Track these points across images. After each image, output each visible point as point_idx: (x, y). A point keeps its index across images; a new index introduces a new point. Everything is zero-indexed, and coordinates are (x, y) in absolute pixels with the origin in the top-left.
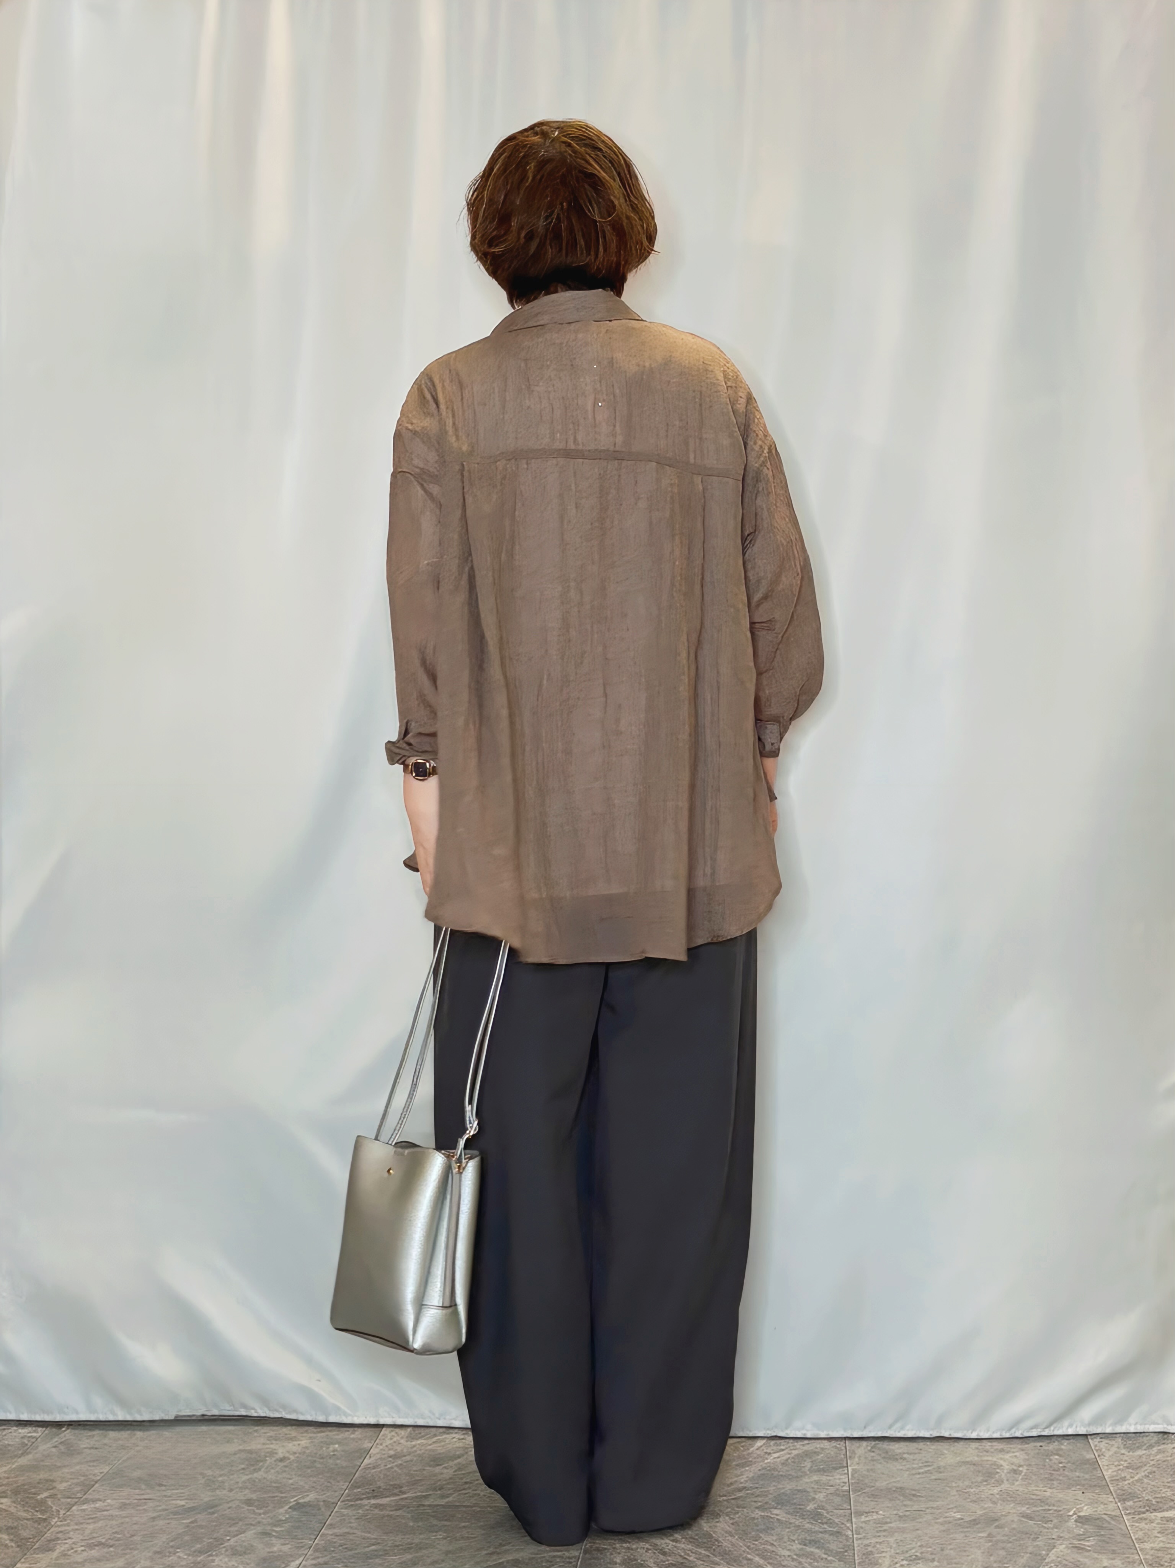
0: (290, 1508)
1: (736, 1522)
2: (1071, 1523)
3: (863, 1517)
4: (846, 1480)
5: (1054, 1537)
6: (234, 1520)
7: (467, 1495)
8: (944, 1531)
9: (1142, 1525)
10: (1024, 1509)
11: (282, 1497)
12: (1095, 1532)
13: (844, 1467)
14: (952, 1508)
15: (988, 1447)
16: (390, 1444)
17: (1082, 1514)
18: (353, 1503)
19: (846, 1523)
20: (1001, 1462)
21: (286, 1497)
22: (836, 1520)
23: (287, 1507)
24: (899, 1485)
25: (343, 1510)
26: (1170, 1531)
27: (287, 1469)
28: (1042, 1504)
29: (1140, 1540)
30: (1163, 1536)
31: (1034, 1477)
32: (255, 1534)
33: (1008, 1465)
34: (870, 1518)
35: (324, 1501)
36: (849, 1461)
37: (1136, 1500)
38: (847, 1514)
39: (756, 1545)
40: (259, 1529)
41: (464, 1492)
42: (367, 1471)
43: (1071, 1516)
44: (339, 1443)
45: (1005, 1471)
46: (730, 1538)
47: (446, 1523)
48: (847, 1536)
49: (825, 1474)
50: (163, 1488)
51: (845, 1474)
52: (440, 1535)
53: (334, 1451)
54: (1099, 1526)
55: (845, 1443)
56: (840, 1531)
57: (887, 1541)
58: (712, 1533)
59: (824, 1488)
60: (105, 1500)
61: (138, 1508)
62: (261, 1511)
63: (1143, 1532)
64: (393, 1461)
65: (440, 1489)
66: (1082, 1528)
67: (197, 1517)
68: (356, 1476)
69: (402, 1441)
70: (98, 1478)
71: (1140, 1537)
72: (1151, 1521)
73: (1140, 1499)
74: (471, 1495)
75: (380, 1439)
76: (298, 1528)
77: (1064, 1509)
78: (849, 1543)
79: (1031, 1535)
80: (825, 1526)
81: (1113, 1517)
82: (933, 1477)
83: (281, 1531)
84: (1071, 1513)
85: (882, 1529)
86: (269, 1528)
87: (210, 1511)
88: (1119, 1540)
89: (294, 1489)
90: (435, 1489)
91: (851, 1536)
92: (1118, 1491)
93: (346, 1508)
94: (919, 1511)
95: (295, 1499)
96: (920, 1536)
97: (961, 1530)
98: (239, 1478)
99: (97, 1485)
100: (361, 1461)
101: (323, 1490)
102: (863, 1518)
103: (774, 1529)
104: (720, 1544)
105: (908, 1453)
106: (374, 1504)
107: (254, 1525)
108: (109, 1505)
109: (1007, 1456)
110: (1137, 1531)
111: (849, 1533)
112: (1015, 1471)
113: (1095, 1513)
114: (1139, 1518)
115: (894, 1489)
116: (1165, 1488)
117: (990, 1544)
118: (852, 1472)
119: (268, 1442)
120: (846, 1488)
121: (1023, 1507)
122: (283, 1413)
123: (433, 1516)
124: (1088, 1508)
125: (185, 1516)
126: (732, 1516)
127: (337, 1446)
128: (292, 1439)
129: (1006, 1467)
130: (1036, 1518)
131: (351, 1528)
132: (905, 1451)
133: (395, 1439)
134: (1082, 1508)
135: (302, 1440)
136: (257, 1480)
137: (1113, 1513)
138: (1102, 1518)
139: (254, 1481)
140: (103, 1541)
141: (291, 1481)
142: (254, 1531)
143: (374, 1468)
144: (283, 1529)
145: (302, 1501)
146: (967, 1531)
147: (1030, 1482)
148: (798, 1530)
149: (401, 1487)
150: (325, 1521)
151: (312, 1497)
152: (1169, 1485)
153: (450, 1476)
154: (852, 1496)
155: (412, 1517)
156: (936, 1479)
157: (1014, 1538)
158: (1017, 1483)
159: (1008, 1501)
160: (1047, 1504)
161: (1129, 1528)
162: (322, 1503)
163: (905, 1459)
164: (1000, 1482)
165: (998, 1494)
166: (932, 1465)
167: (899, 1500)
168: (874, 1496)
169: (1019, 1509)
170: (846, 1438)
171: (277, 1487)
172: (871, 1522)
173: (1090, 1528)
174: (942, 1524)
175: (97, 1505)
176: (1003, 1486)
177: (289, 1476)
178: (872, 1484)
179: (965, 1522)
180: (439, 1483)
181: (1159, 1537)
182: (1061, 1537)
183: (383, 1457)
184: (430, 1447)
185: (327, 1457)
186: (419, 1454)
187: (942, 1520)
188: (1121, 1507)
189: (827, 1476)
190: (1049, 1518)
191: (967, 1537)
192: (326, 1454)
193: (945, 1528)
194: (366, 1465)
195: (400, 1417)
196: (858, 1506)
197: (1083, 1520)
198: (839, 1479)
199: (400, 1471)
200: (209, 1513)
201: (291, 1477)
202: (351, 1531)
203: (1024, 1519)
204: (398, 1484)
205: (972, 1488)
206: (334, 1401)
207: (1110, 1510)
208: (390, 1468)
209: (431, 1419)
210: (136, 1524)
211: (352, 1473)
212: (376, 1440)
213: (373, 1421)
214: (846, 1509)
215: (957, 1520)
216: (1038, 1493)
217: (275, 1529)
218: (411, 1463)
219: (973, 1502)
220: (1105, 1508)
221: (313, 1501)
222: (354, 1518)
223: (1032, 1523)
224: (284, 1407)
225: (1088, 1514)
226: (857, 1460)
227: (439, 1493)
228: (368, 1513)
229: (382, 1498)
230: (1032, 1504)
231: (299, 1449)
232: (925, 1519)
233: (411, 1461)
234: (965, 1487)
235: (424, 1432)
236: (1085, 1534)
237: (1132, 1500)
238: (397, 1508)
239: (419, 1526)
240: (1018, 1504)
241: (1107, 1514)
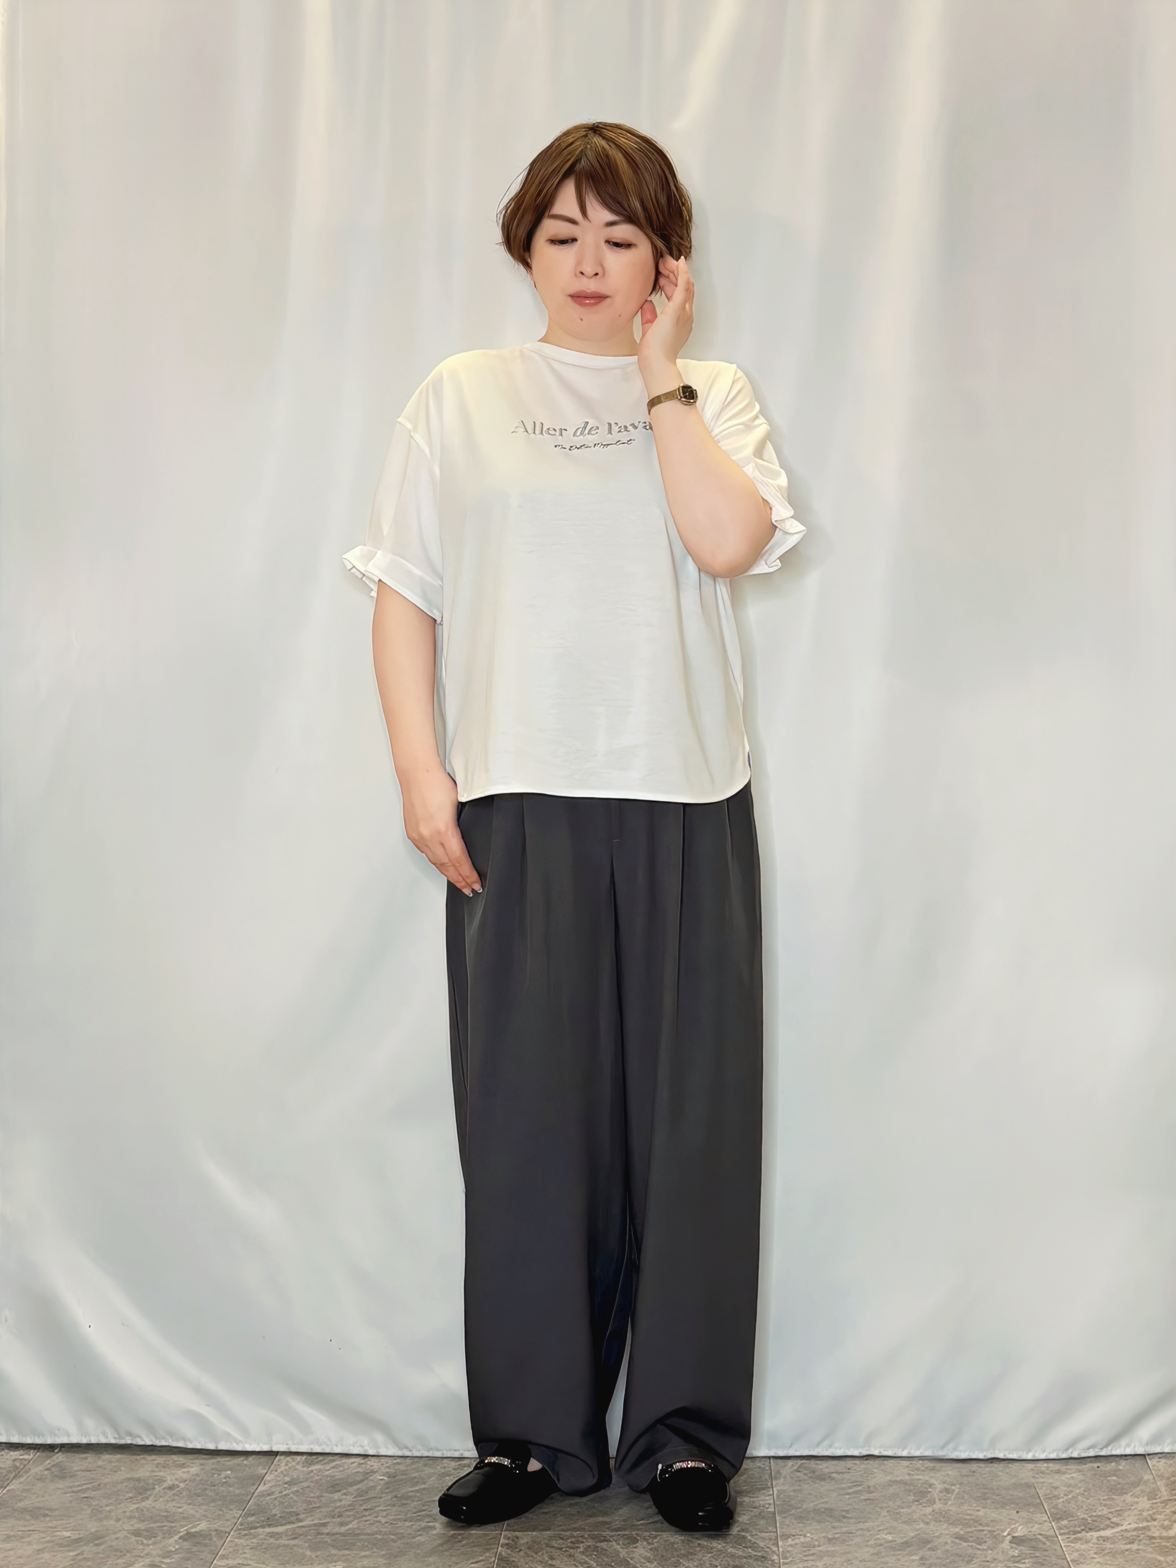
0: (180, 1538)
1: (655, 1549)
2: (1006, 1544)
3: (790, 1540)
4: (772, 1501)
5: (988, 1559)
6: (121, 1552)
7: (368, 1522)
8: (875, 1554)
9: (1078, 1545)
10: (957, 1530)
11: (172, 1527)
12: (1030, 1554)
13: (769, 1488)
14: (883, 1530)
15: (919, 1466)
16: (286, 1470)
17: (1016, 1535)
18: (246, 1532)
19: (772, 1547)
20: (933, 1481)
21: (175, 1527)
22: (762, 1544)
23: (176, 1537)
24: (827, 1506)
25: (236, 1540)
26: (1106, 1552)
27: (176, 1498)
28: (976, 1524)
29: (1076, 1561)
30: (1099, 1558)
31: (966, 1497)
33: (940, 1484)
34: (797, 1541)
35: (216, 1530)
36: (774, 1482)
37: (1070, 1519)
38: (774, 1538)
40: (148, 1560)
41: (364, 1519)
42: (262, 1499)
43: (1006, 1536)
44: (230, 1469)
45: (937, 1491)
47: (347, 1552)
48: (773, 1561)
50: (48, 1519)
51: (771, 1495)
53: (225, 1478)
54: (1034, 1547)
55: (770, 1463)
56: (765, 1555)
58: (629, 1559)
59: (747, 1510)
61: (23, 1540)
62: (150, 1542)
63: (1079, 1552)
64: (288, 1487)
65: (339, 1517)
66: (1016, 1549)
67: (82, 1549)
68: (250, 1504)
69: (298, 1467)
71: (1076, 1559)
72: (1087, 1542)
73: (1075, 1518)
74: (372, 1522)
75: (275, 1465)
76: (188, 1559)
77: (998, 1529)
79: (965, 1557)
80: (750, 1550)
81: (1047, 1537)
82: (863, 1497)
83: (171, 1562)
84: (1005, 1534)
85: (812, 1552)
86: (157, 1559)
87: (96, 1542)
88: (1054, 1562)
89: (183, 1518)
90: (333, 1517)
91: (777, 1561)
92: (1052, 1510)
93: (238, 1538)
94: (849, 1533)
95: (186, 1528)
96: (850, 1560)
97: (892, 1553)
98: (127, 1507)
100: (255, 1488)
101: (214, 1519)
102: (790, 1542)
103: (695, 1555)
105: (836, 1473)
106: (269, 1533)
107: (142, 1557)
109: (938, 1476)
110: (1073, 1551)
111: (775, 1557)
112: (947, 1491)
113: (1030, 1533)
114: (1074, 1538)
115: (822, 1510)
116: (1101, 1506)
118: (777, 1495)
119: (156, 1469)
120: (771, 1509)
121: (956, 1528)
122: (170, 1440)
123: (333, 1546)
124: (1023, 1528)
125: (71, 1548)
126: (650, 1541)
127: (229, 1472)
128: (182, 1466)
129: (940, 1487)
130: (970, 1539)
131: (246, 1558)
132: (834, 1471)
133: (290, 1465)
134: (1016, 1529)
135: (192, 1467)
136: (145, 1510)
137: (1048, 1533)
138: (1040, 1540)
139: (142, 1510)
141: (180, 1510)
142: (142, 1563)
143: (269, 1495)
144: (173, 1560)
145: (193, 1530)
146: (900, 1554)
147: (963, 1501)
148: (720, 1555)
149: (298, 1514)
150: (216, 1552)
151: (203, 1526)
152: (1104, 1502)
153: (350, 1503)
154: (778, 1518)
155: (309, 1546)
156: (866, 1500)
158: (950, 1503)
159: (940, 1521)
160: (981, 1524)
161: (1064, 1549)
162: (214, 1533)
163: (833, 1479)
164: (932, 1502)
165: (930, 1514)
166: (862, 1485)
167: (828, 1521)
168: (801, 1518)
169: (952, 1530)
170: (769, 1458)
171: (166, 1517)
172: (798, 1546)
173: (1025, 1550)
174: (872, 1546)
176: (935, 1506)
177: (179, 1505)
178: (799, 1505)
179: (896, 1544)
180: (338, 1510)
181: (1094, 1558)
182: (995, 1560)
183: (278, 1483)
184: (327, 1473)
185: (218, 1485)
186: (317, 1480)
187: (872, 1542)
188: (1054, 1527)
189: (750, 1497)
190: (982, 1538)
191: (899, 1560)
192: (217, 1482)
193: (876, 1551)
194: (260, 1492)
195: (294, 1444)
196: (783, 1528)
197: (1017, 1541)
198: (762, 1500)
199: (295, 1498)
200: (96, 1545)
201: (181, 1505)
202: (245, 1563)
203: (957, 1541)
204: (294, 1512)
205: (902, 1508)
206: (222, 1425)
207: (1043, 1530)
208: (286, 1495)
209: (328, 1446)
210: (20, 1557)
211: (245, 1501)
212: (269, 1468)
213: (266, 1448)
214: (770, 1532)
215: (887, 1543)
216: (969, 1512)
217: (164, 1560)
218: (309, 1489)
219: (904, 1522)
220: (1039, 1528)
221: (204, 1530)
222: (248, 1548)
223: (964, 1544)
224: (171, 1434)
225: (1022, 1535)
226: (782, 1480)
227: (339, 1520)
228: (263, 1543)
229: (277, 1526)
230: (964, 1525)
231: (189, 1477)
232: (854, 1542)
233: (308, 1487)
234: (896, 1508)
235: (321, 1458)
236: (1019, 1556)
237: (1066, 1519)
238: (293, 1537)
239: (317, 1557)
240: (950, 1524)
241: (1040, 1534)
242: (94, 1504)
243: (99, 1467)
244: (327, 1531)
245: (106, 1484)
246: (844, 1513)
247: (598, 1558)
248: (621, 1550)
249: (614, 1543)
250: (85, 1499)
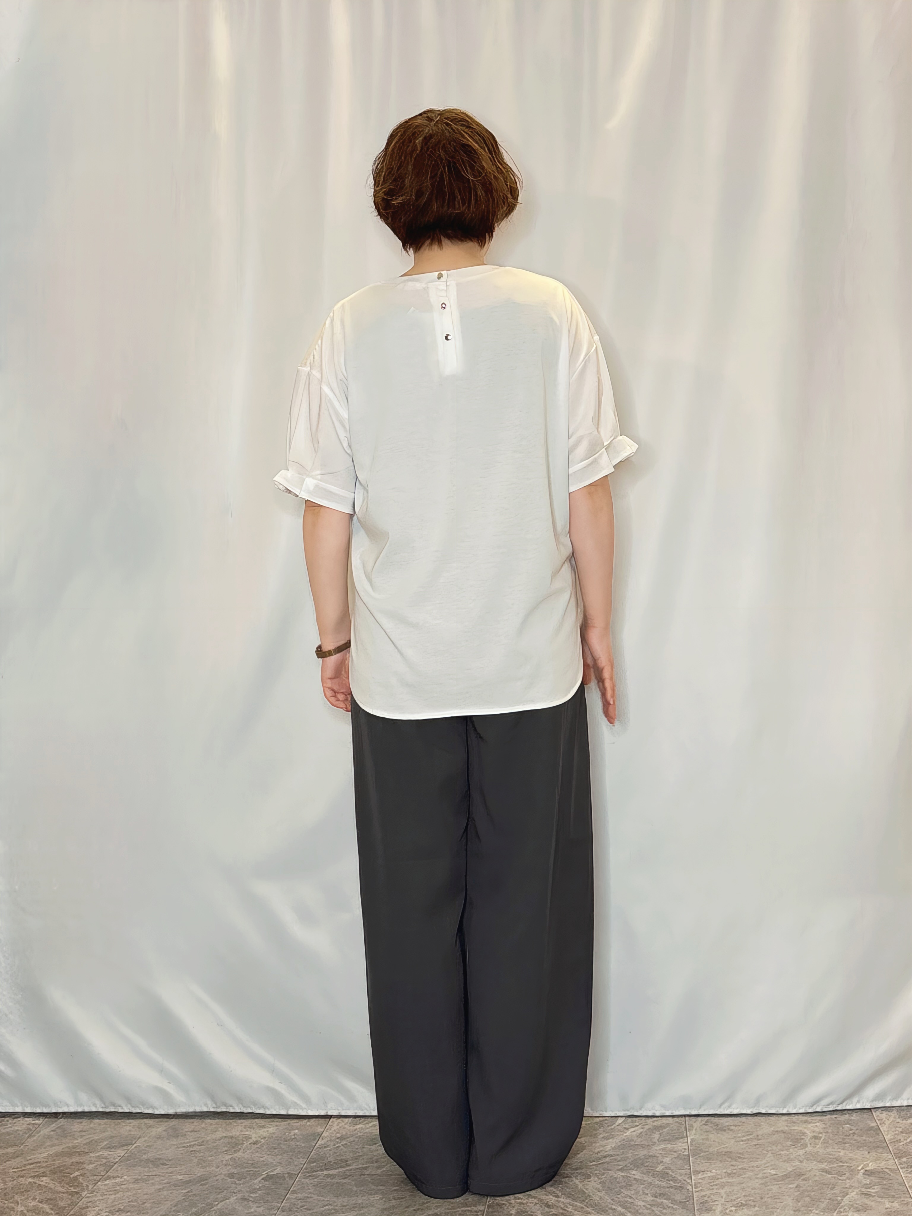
0: (262, 1179)
1: (603, 1181)
2: (861, 1176)
3: (700, 1174)
4: (686, 1147)
5: (847, 1186)
6: (220, 1189)
8: (762, 1184)
10: (823, 1166)
11: (256, 1171)
12: (878, 1182)
13: (685, 1137)
14: (769, 1166)
15: (795, 1120)
16: (337, 1129)
17: (867, 1169)
18: (310, 1174)
19: (687, 1180)
20: (805, 1130)
21: (259, 1171)
22: (680, 1178)
23: (260, 1179)
24: (726, 1150)
25: (303, 1180)
27: (259, 1150)
28: (838, 1162)
31: (830, 1142)
32: (236, 1199)
33: (810, 1133)
34: (705, 1175)
35: (288, 1173)
36: (688, 1133)
37: (908, 1157)
38: (687, 1173)
39: (619, 1198)
40: (239, 1196)
42: (320, 1150)
43: (860, 1170)
44: (297, 1129)
45: (809, 1138)
46: (598, 1193)
47: (381, 1188)
48: (687, 1190)
49: (671, 1143)
50: (166, 1166)
51: (685, 1142)
52: (377, 1197)
53: (294, 1135)
54: (882, 1178)
55: (685, 1119)
56: (682, 1186)
57: (720, 1193)
58: (585, 1190)
59: (669, 1154)
60: (122, 1177)
61: (148, 1182)
62: (241, 1182)
64: (340, 1142)
65: (376, 1162)
66: (868, 1179)
67: (192, 1188)
68: (312, 1154)
69: (346, 1126)
70: (117, 1160)
75: (330, 1125)
76: (268, 1194)
77: (854, 1165)
78: (689, 1195)
79: (829, 1185)
80: (671, 1182)
81: (891, 1170)
82: (753, 1143)
84: (860, 1168)
85: (715, 1183)
86: (247, 1194)
87: (202, 1183)
88: (897, 1188)
89: (264, 1165)
90: (373, 1162)
91: (691, 1190)
92: (895, 1151)
93: (304, 1178)
94: (743, 1169)
95: (266, 1172)
96: (743, 1188)
97: (776, 1183)
98: (223, 1157)
99: (116, 1165)
100: (315, 1142)
101: (287, 1165)
102: (700, 1176)
103: (632, 1186)
104: (591, 1199)
105: (734, 1125)
106: (326, 1175)
107: (235, 1193)
108: (125, 1180)
109: (809, 1126)
110: (910, 1180)
111: (689, 1187)
112: (815, 1137)
113: (878, 1168)
115: (724, 1153)
117: (799, 1193)
118: (690, 1142)
119: (244, 1130)
120: (687, 1153)
121: (823, 1164)
123: (372, 1183)
124: (873, 1164)
125: (183, 1187)
126: (600, 1177)
127: (297, 1131)
128: (263, 1127)
129: (810, 1135)
130: (833, 1172)
131: (310, 1193)
132: (731, 1125)
133: (340, 1125)
134: (868, 1165)
135: (270, 1128)
136: (237, 1159)
137: (893, 1167)
138: (884, 1172)
139: (235, 1159)
140: (122, 1208)
141: (262, 1159)
142: (235, 1198)
143: (325, 1147)
144: (257, 1195)
145: (271, 1173)
146: (781, 1184)
147: (828, 1145)
148: (650, 1186)
149: (347, 1161)
150: (289, 1189)
151: (278, 1170)
154: (691, 1159)
155: (356, 1184)
156: (755, 1145)
157: (817, 1188)
158: (818, 1146)
159: (811, 1159)
160: (841, 1162)
161: (904, 1178)
162: (287, 1175)
163: (732, 1130)
164: (805, 1146)
165: (803, 1155)
166: (752, 1134)
167: (727, 1161)
168: (708, 1159)
169: (820, 1166)
170: (685, 1116)
171: (252, 1164)
172: (706, 1179)
173: (875, 1180)
174: (760, 1178)
175: (117, 1181)
176: (807, 1149)
177: (260, 1155)
178: (707, 1150)
179: (778, 1177)
182: (852, 1187)
183: (332, 1138)
184: (367, 1130)
185: (289, 1140)
186: (360, 1136)
187: (760, 1175)
188: (897, 1163)
189: (671, 1144)
190: (842, 1172)
191: (780, 1188)
192: (289, 1138)
193: (763, 1182)
194: (319, 1145)
195: (343, 1110)
196: (695, 1166)
197: (868, 1173)
198: (680, 1146)
199: (345, 1150)
200: (202, 1185)
201: (262, 1156)
202: (309, 1196)
203: (823, 1174)
204: (344, 1159)
205: (783, 1151)
206: (291, 1097)
207: (888, 1165)
208: (338, 1147)
209: (367, 1110)
210: (146, 1194)
211: (309, 1152)
212: (326, 1127)
213: (323, 1113)
214: (686, 1169)
215: (772, 1175)
216: (834, 1153)
217: (252, 1195)
218: (354, 1143)
219: (784, 1161)
220: (885, 1164)
221: (280, 1174)
222: (311, 1185)
223: (830, 1176)
224: (255, 1104)
225: (872, 1169)
226: (694, 1131)
227: (376, 1165)
228: (322, 1182)
229: (331, 1170)
230: (829, 1162)
231: (268, 1135)
232: (747, 1176)
233: (354, 1141)
234: (778, 1150)
235: (363, 1119)
236: (870, 1184)
237: (905, 1157)
238: (343, 1177)
239: (361, 1191)
240: (819, 1162)
241: (886, 1168)
242: (200, 1155)
243: (203, 1128)
244: (368, 1173)
245: (208, 1141)
246: (739, 1155)
247: (563, 1189)
248: (579, 1183)
249: (574, 1179)
250: (193, 1152)
